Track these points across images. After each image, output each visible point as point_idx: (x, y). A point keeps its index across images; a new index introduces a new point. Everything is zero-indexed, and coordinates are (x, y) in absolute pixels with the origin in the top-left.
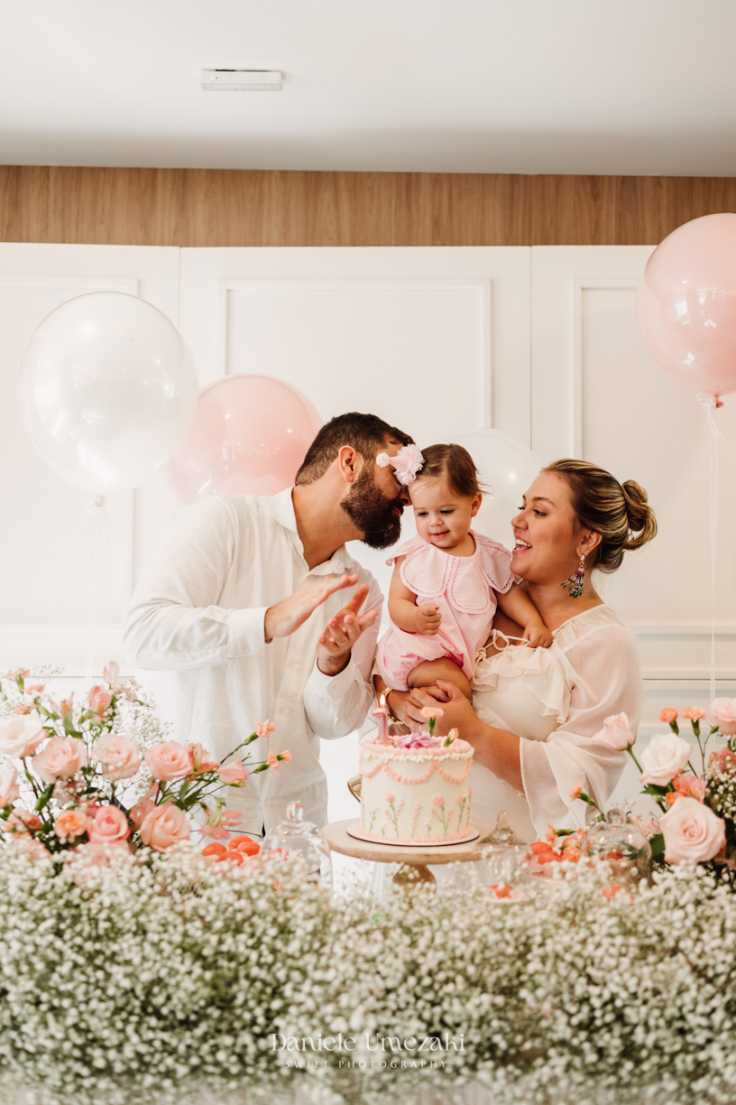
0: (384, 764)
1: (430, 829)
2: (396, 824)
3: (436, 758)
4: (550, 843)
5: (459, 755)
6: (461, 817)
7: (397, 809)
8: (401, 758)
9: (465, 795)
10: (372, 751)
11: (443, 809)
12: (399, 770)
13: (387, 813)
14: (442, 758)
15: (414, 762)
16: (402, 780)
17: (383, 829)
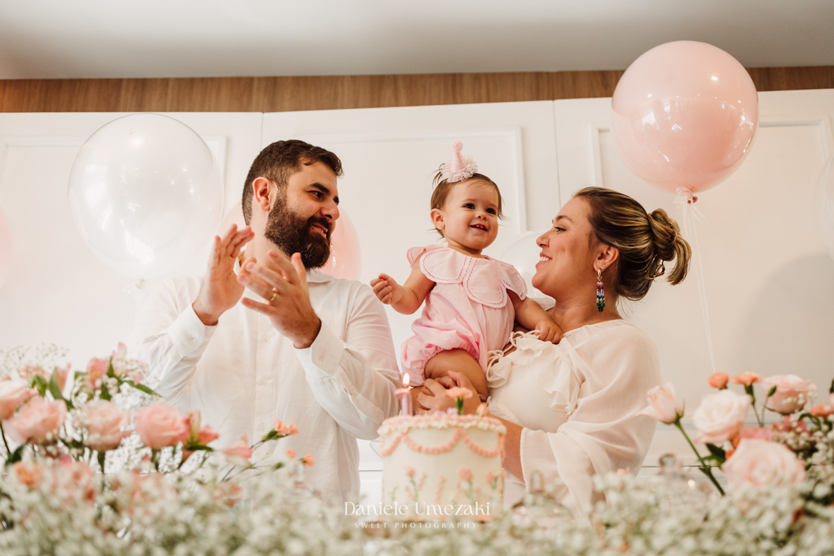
0: (404, 435)
3: (461, 424)
7: (418, 483)
11: (470, 484)
12: (421, 439)
13: (407, 489)
14: (467, 425)
15: (435, 428)
16: (423, 449)
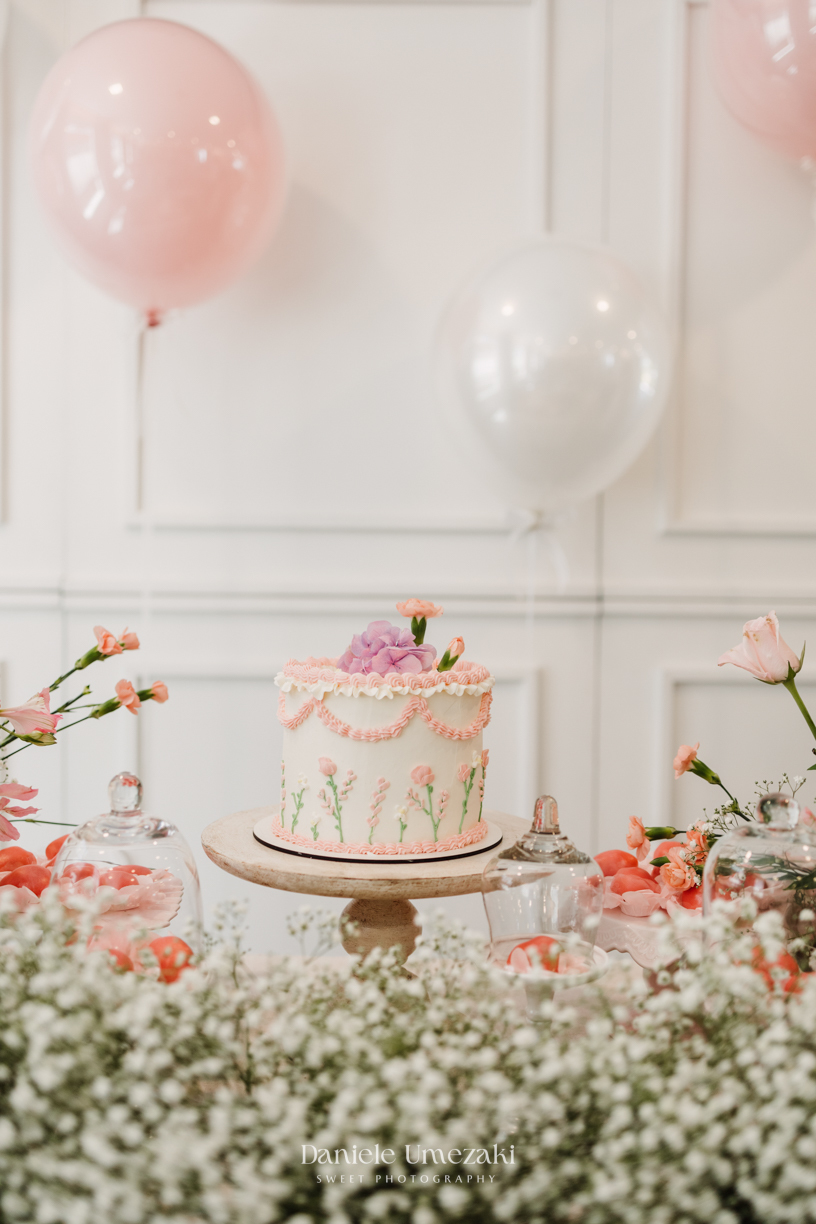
0: (318, 702)
1: (404, 827)
2: (339, 818)
3: (419, 691)
4: (633, 852)
5: (463, 687)
6: (465, 804)
7: (341, 788)
8: (349, 690)
9: (474, 765)
10: (297, 678)
11: (431, 790)
12: (346, 713)
13: (323, 796)
14: (429, 692)
15: (374, 699)
16: (351, 733)
17: (316, 828)
